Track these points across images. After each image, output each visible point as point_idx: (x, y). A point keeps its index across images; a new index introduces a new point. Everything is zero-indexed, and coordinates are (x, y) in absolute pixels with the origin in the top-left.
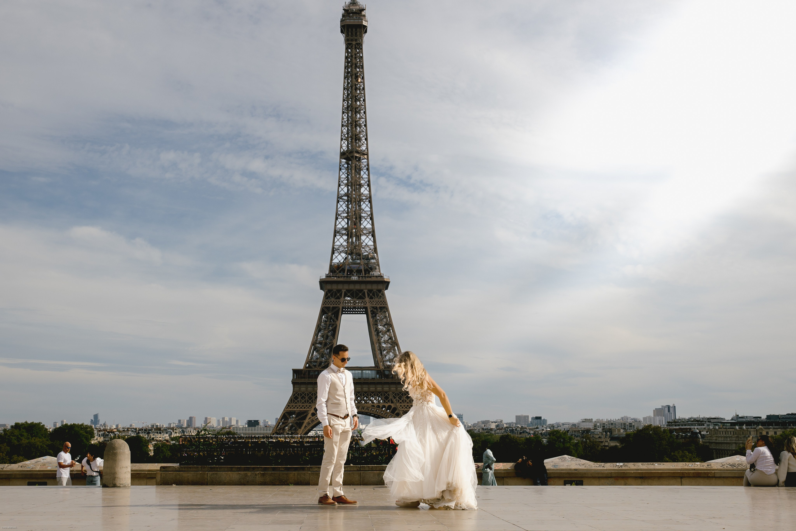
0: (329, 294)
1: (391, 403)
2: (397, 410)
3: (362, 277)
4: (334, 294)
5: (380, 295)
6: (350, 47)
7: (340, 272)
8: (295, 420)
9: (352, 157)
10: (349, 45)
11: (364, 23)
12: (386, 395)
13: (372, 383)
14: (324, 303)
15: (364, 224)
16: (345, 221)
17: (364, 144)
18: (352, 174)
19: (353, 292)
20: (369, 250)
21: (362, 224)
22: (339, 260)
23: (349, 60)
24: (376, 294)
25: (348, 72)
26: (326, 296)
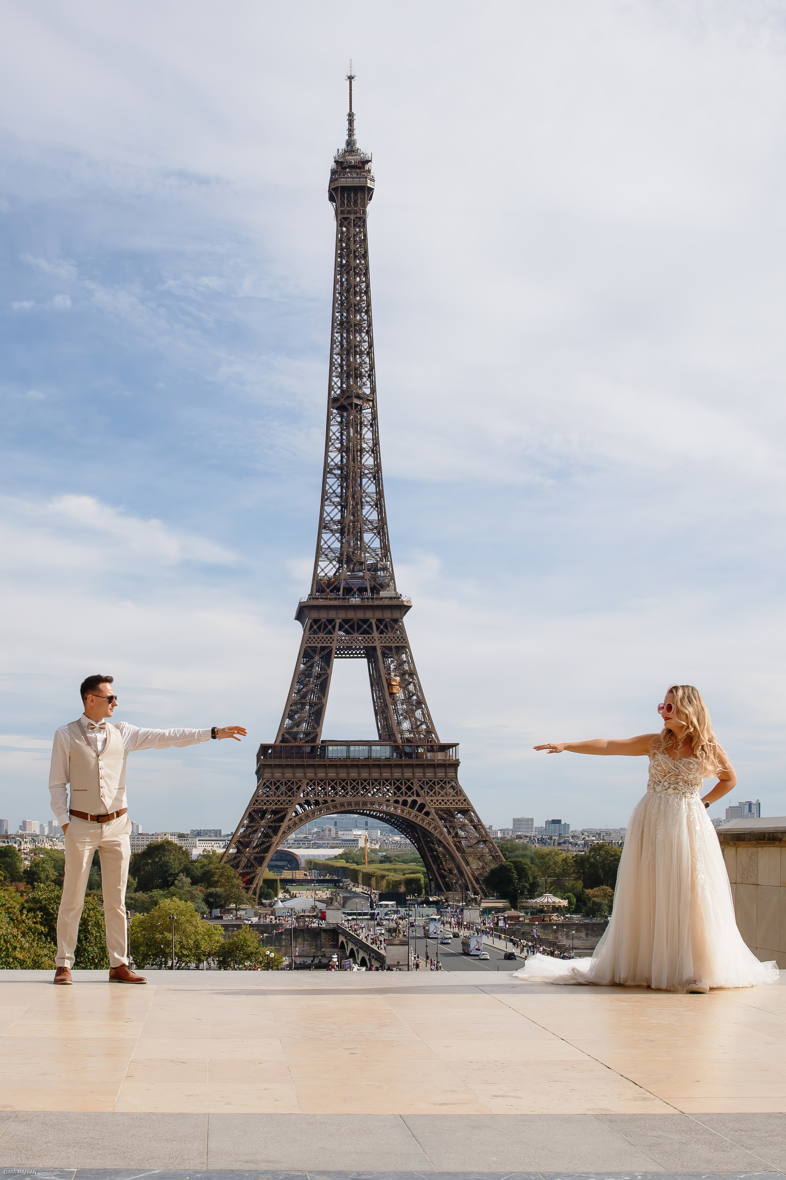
0: (315, 627)
1: (417, 796)
2: (426, 806)
3: (368, 598)
4: (323, 626)
5: (396, 627)
6: (346, 223)
7: (332, 591)
8: (268, 823)
9: (351, 404)
10: (343, 221)
11: (369, 184)
12: (409, 783)
13: (385, 766)
14: (308, 640)
15: (366, 514)
16: (338, 509)
17: (368, 383)
18: (348, 433)
19: (353, 624)
20: (377, 555)
21: (364, 513)
22: (329, 572)
23: (344, 245)
24: (389, 626)
25: (342, 266)
26: (309, 630)
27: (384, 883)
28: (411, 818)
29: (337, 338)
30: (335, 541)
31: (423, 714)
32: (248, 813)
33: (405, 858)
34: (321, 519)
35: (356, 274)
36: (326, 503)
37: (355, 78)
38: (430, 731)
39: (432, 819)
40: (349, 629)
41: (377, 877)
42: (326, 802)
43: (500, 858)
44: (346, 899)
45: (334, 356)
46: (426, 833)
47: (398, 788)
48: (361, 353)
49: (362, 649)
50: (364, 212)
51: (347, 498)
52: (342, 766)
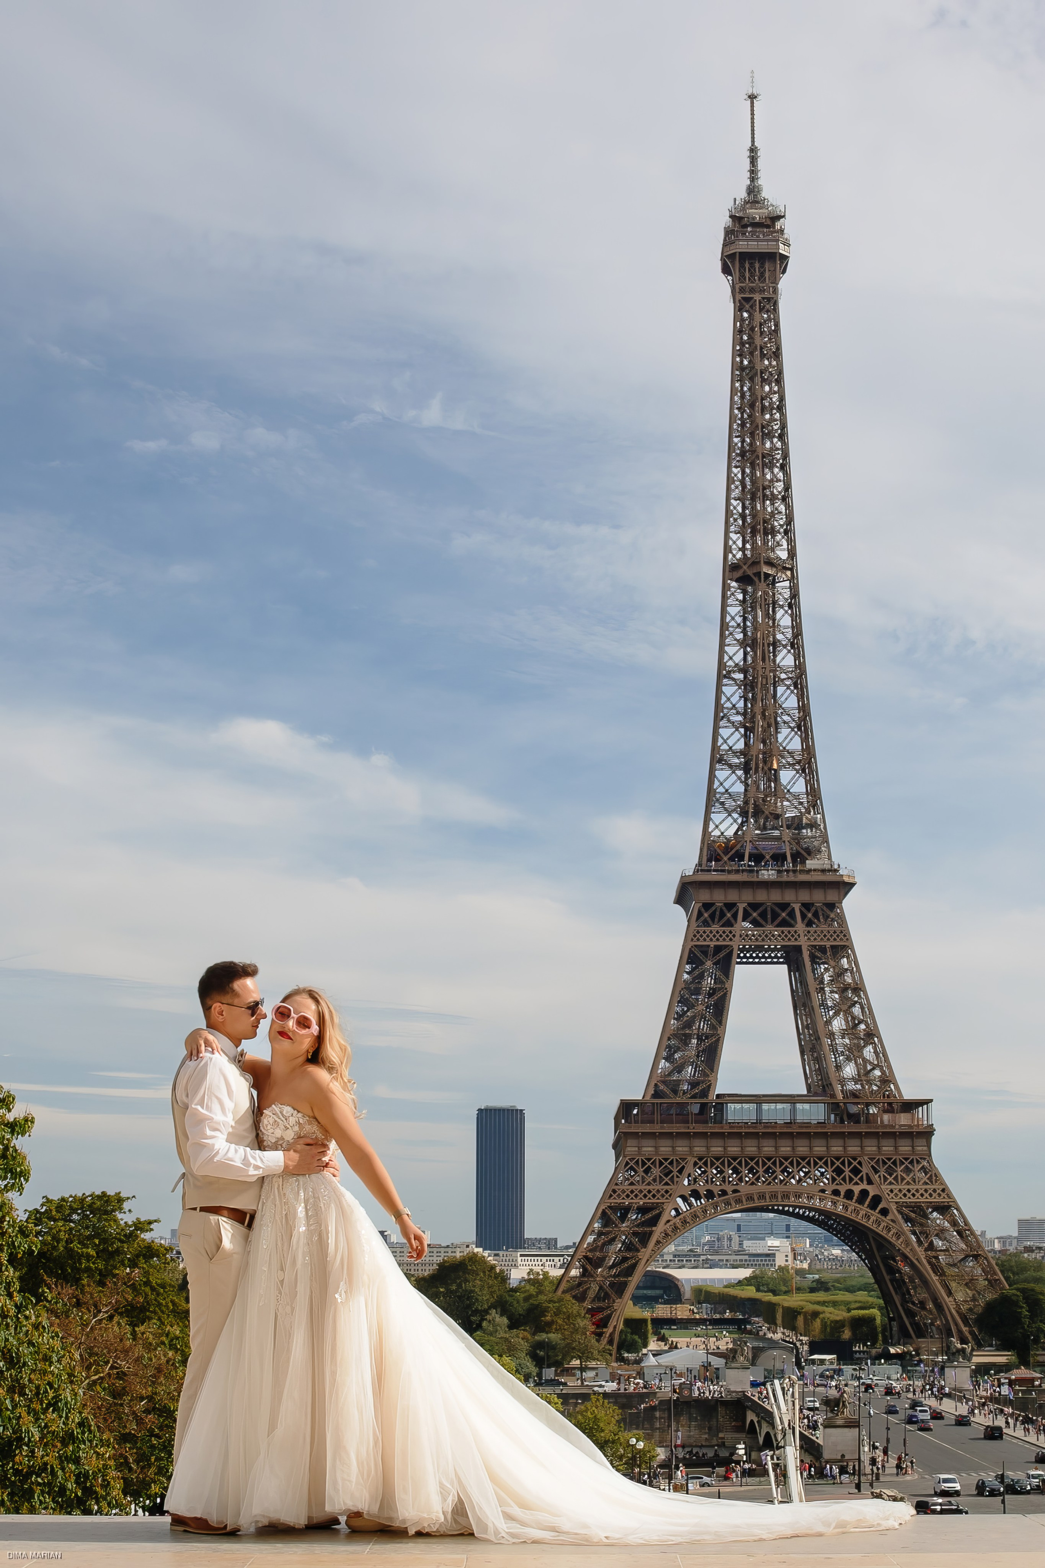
0: (706, 915)
1: (868, 1184)
2: (883, 1200)
3: (787, 871)
4: (718, 913)
5: (832, 915)
6: (747, 306)
7: (731, 859)
8: (633, 1227)
9: (758, 574)
10: (744, 303)
11: (783, 249)
12: (855, 1163)
13: (818, 1135)
14: (695, 936)
15: (784, 741)
16: (740, 733)
17: (784, 543)
18: (755, 618)
19: (765, 910)
20: (801, 803)
21: (780, 740)
22: (726, 830)
23: (745, 338)
24: (820, 914)
25: (742, 368)
26: (697, 920)
27: (817, 1324)
28: (859, 1219)
29: (736, 475)
30: (735, 782)
31: (876, 1052)
32: (600, 1211)
33: (850, 1283)
34: (715, 748)
35: (763, 380)
36: (722, 723)
37: (759, 98)
38: (887, 1080)
39: (893, 1221)
40: (758, 918)
41: (805, 1314)
42: (724, 1193)
43: (1001, 1283)
44: (757, 1352)
45: (733, 501)
46: (882, 1243)
47: (839, 1171)
48: (773, 498)
49: (779, 950)
50: (775, 291)
51: (753, 716)
52: (749, 1135)
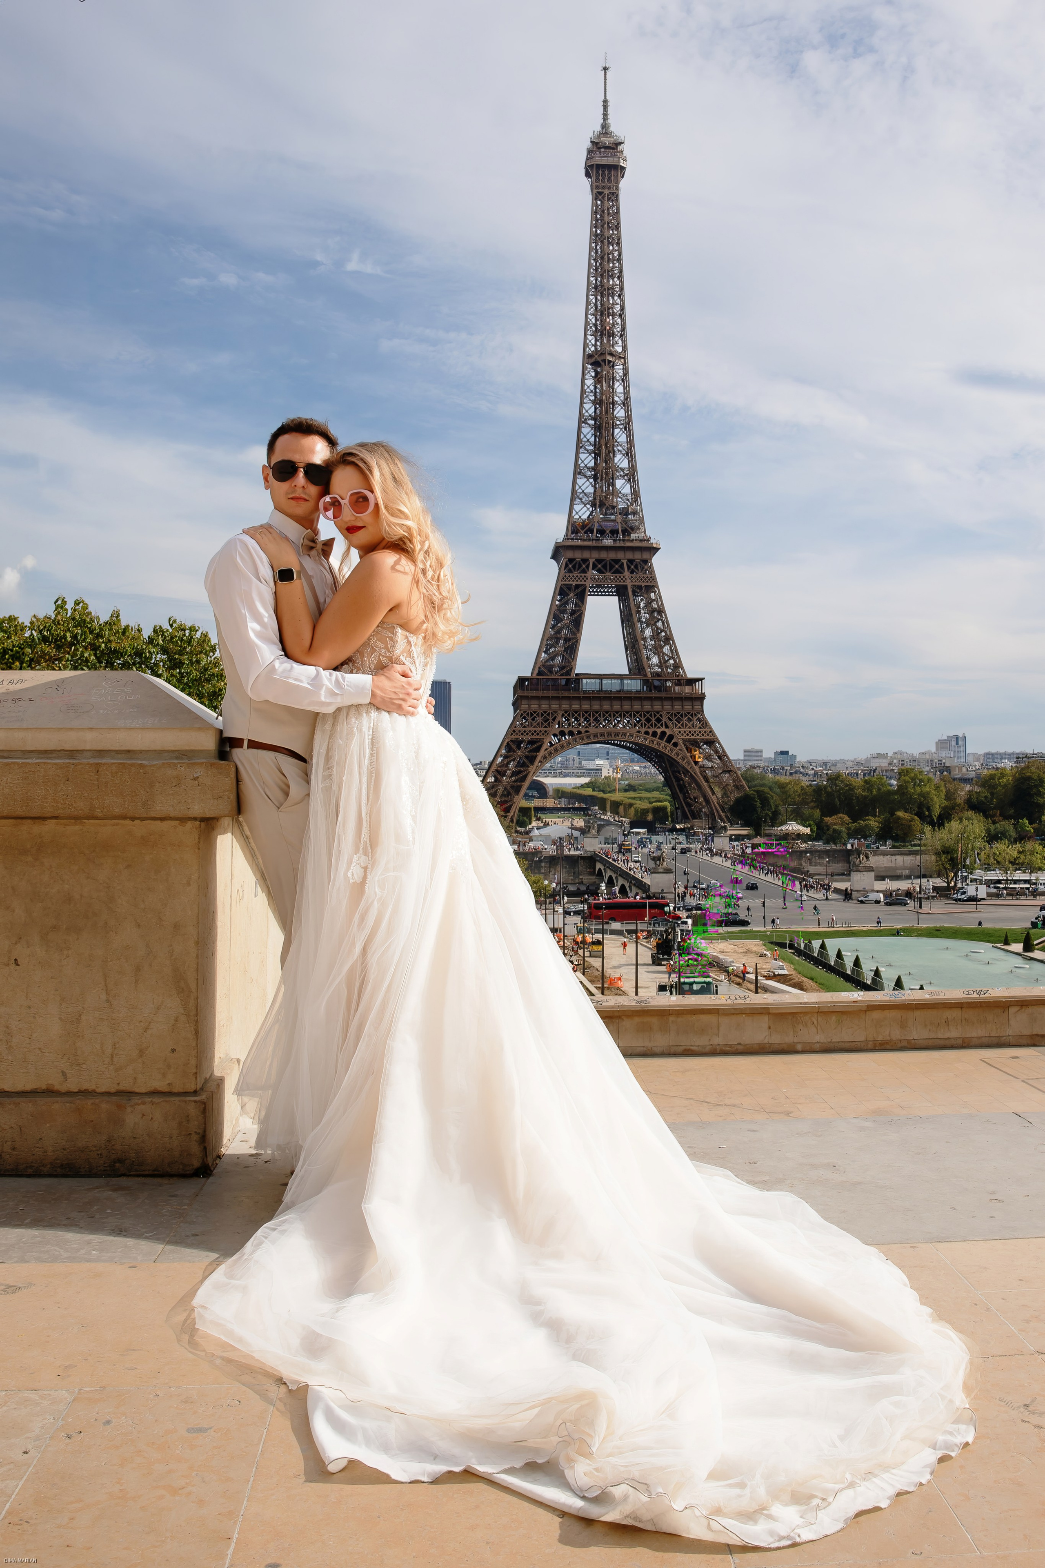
0: (570, 566)
1: (666, 728)
2: (675, 737)
3: (620, 540)
4: (577, 565)
5: (646, 567)
6: (600, 197)
7: (586, 532)
8: (525, 752)
9: (604, 361)
10: (599, 195)
11: (622, 163)
12: (658, 716)
13: (636, 698)
14: (563, 578)
15: (618, 462)
16: (592, 456)
17: (620, 342)
18: (602, 386)
19: (606, 563)
20: (628, 500)
21: (616, 462)
22: (582, 515)
23: (599, 216)
24: (639, 566)
25: (596, 235)
26: (565, 569)
27: (633, 811)
28: (660, 748)
29: (591, 300)
30: (589, 486)
31: (671, 650)
32: (505, 744)
33: (652, 786)
34: (576, 465)
35: (609, 243)
36: (582, 450)
37: (610, 69)
38: (678, 666)
39: (680, 750)
40: (602, 568)
41: (625, 805)
42: (579, 732)
43: (744, 787)
44: (600, 828)
45: (589, 316)
46: (672, 762)
47: (648, 720)
48: (614, 315)
49: (613, 588)
50: (617, 188)
51: (600, 447)
52: (595, 698)
